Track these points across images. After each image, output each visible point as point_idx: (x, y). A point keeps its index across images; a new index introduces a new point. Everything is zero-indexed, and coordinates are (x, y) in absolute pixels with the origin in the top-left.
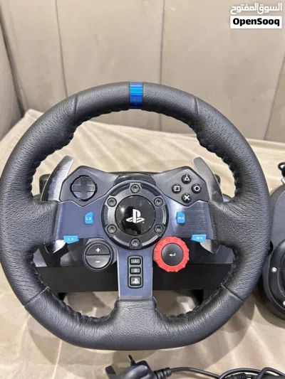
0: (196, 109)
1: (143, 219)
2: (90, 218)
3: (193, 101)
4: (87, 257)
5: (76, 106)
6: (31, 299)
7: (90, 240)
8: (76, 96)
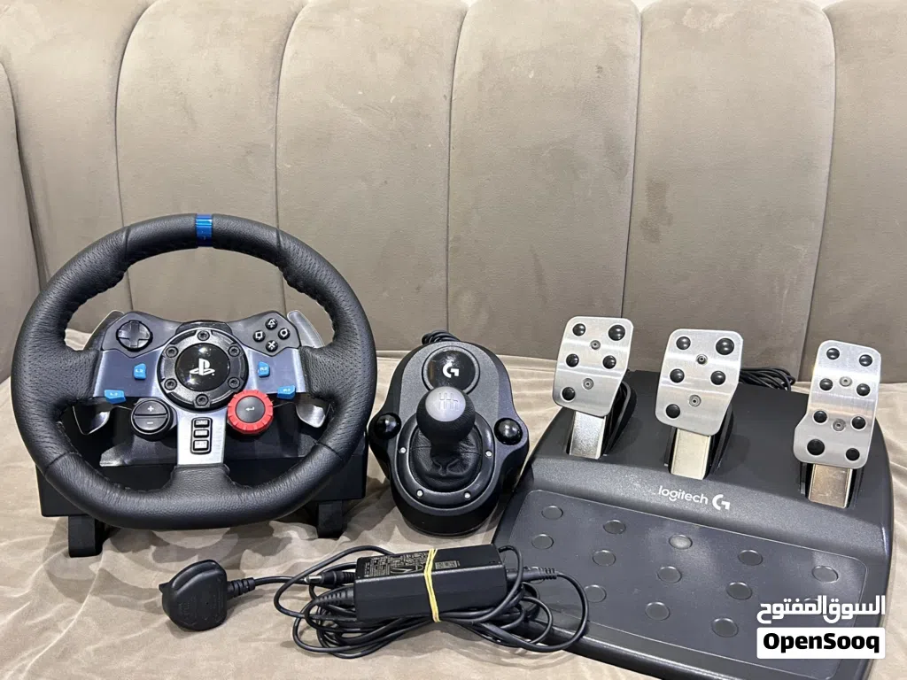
0: (279, 241)
1: (213, 371)
2: (142, 371)
3: (275, 235)
4: (135, 417)
5: (127, 237)
6: (57, 459)
7: (141, 400)
8: (128, 230)
